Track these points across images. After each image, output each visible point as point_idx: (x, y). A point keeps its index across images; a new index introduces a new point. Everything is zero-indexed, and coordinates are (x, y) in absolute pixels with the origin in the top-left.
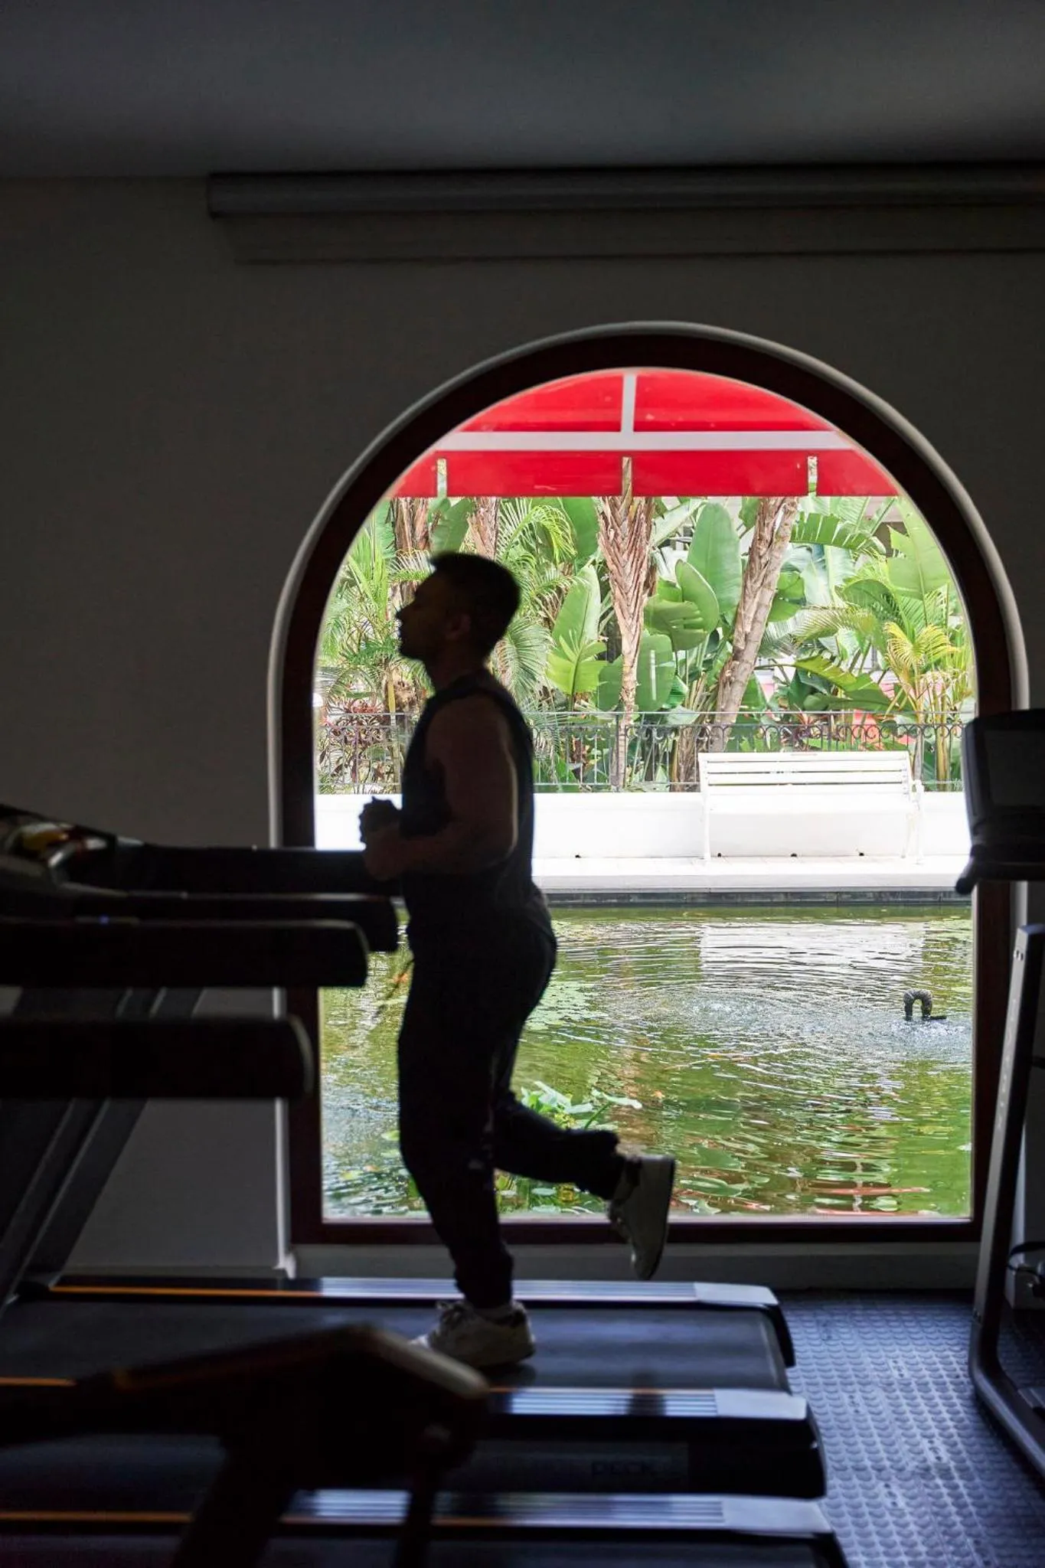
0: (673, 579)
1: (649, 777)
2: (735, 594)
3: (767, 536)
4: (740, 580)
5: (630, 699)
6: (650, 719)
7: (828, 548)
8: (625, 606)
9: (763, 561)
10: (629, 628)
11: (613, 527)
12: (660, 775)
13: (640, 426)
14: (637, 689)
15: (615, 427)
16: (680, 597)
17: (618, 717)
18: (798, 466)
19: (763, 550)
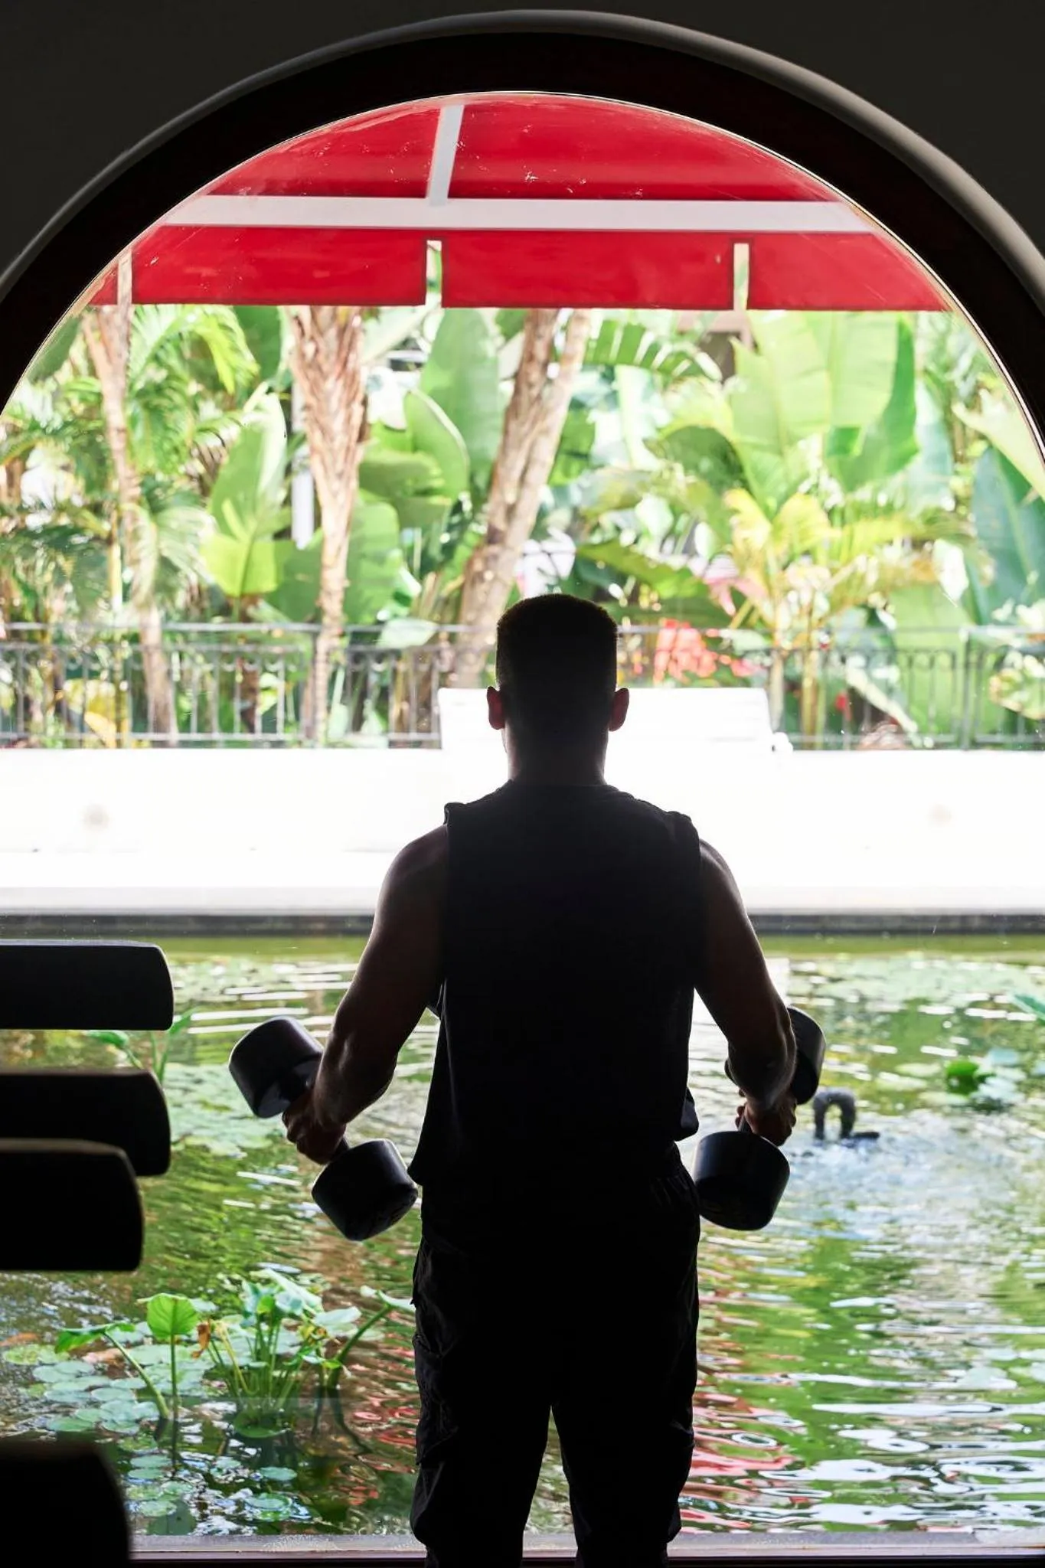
0: (399, 422)
1: (357, 722)
2: (491, 443)
3: (541, 352)
4: (499, 422)
5: (332, 606)
6: (357, 637)
7: (621, 371)
8: (328, 459)
9: (535, 392)
10: (335, 495)
11: (312, 339)
12: (373, 721)
13: (458, 190)
14: (346, 591)
15: (417, 189)
16: (409, 445)
17: (315, 635)
18: (718, 259)
19: (535, 375)
